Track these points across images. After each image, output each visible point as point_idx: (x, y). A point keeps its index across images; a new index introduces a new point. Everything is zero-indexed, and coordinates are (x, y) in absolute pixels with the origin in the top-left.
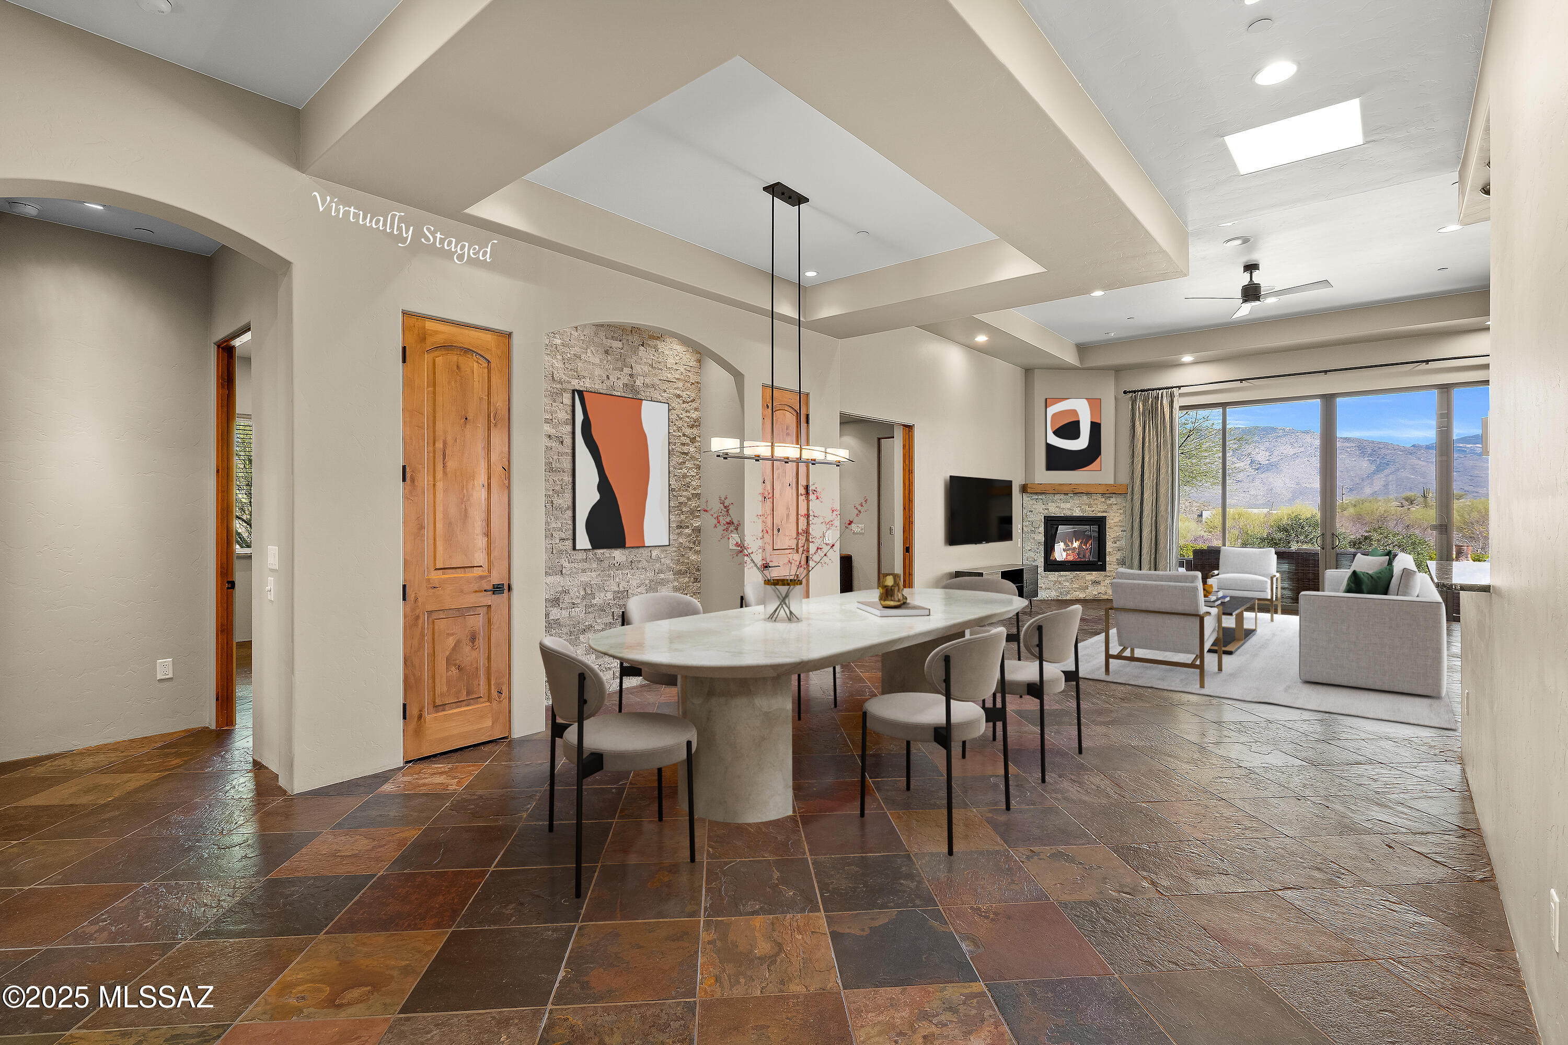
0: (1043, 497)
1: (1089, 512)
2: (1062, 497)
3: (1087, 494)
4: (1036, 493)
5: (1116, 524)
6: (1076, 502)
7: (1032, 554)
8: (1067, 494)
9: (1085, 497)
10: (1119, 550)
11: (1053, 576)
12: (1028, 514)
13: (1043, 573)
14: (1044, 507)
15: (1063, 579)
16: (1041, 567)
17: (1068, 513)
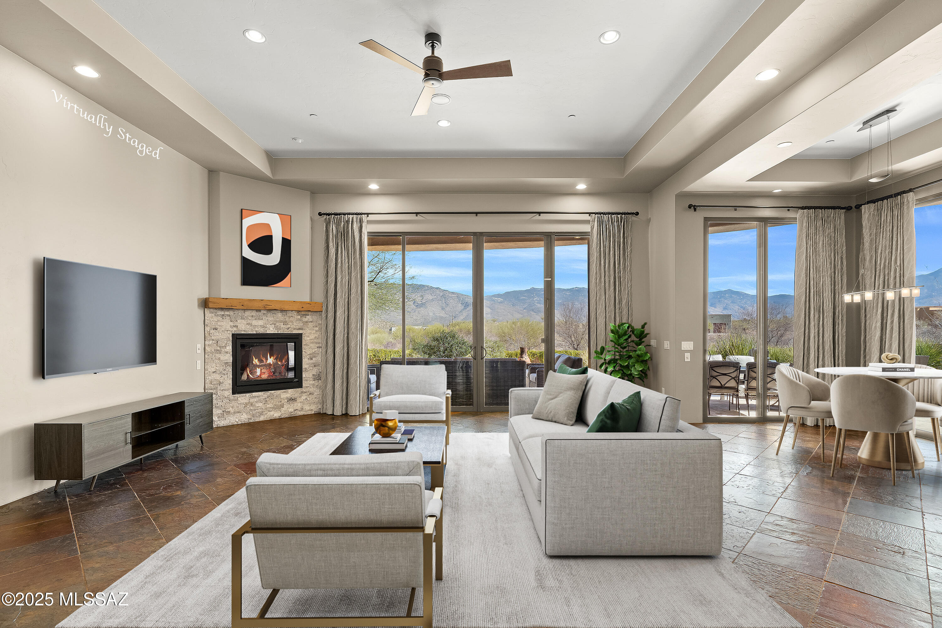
0: (231, 313)
1: (284, 329)
2: (254, 313)
3: (282, 311)
4: (222, 309)
5: (312, 341)
6: (270, 319)
7: (217, 376)
8: (260, 311)
9: (279, 315)
10: (315, 366)
11: (244, 398)
12: (212, 331)
13: (232, 397)
14: (232, 324)
15: (255, 400)
16: (228, 390)
17: (261, 331)
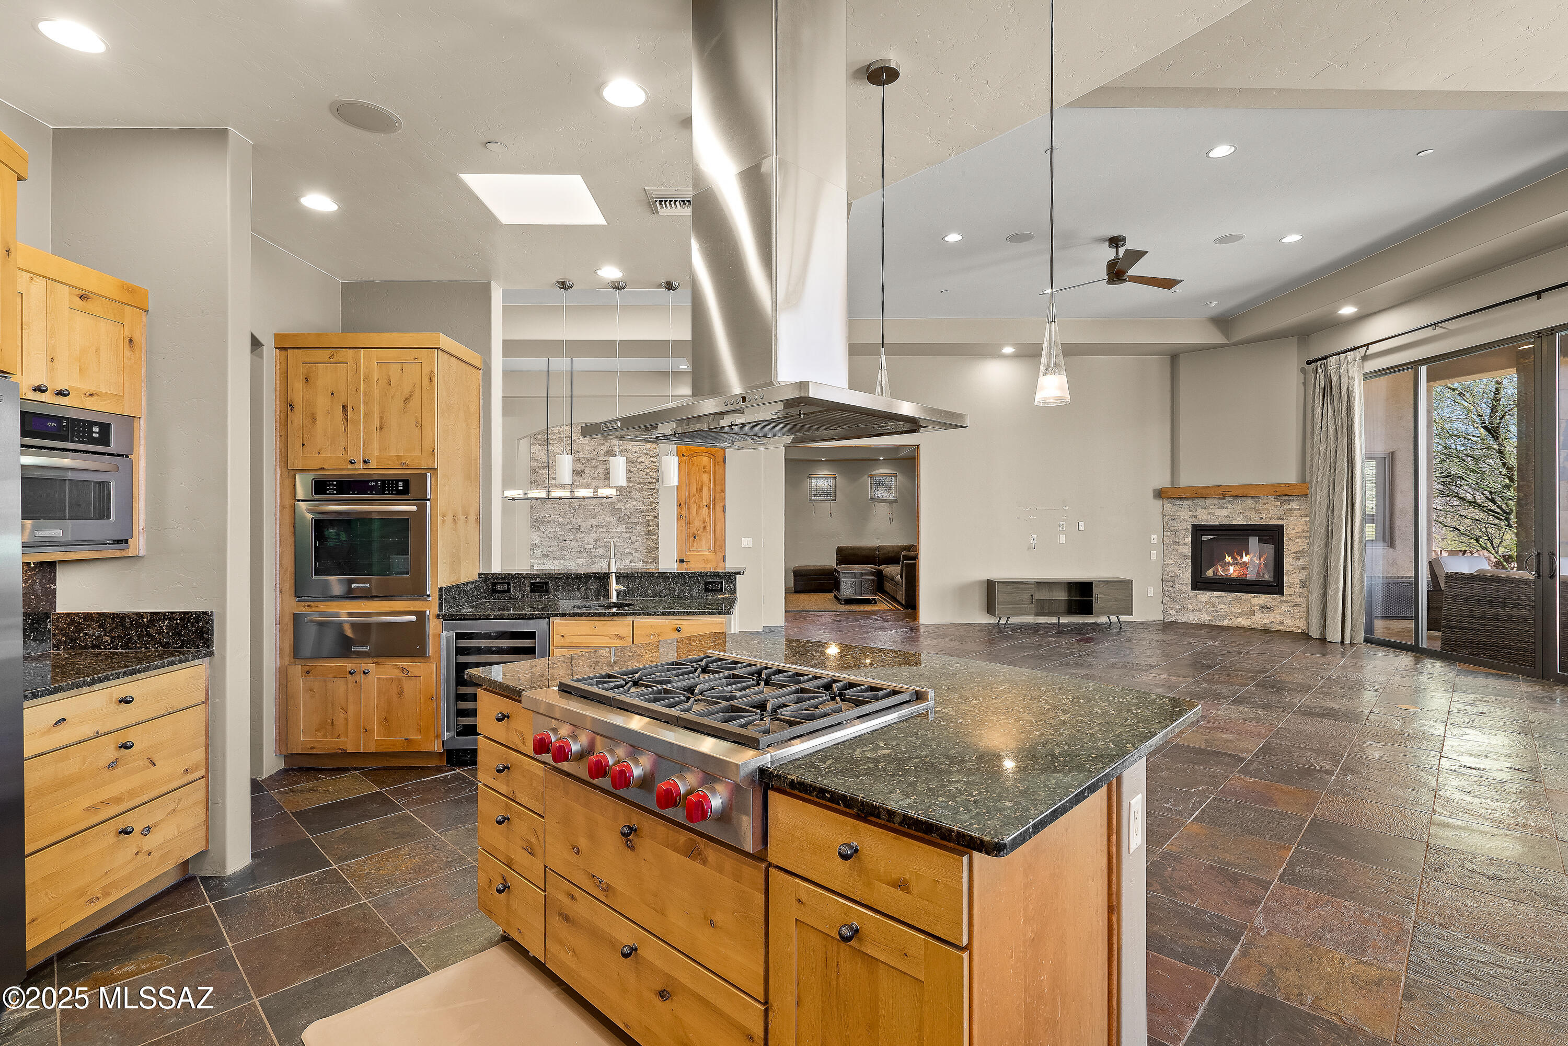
0: (1190, 502)
1: (1255, 519)
2: (1216, 501)
3: (1253, 497)
4: (1181, 499)
5: (1299, 535)
6: (1237, 507)
7: (1175, 569)
8: (1224, 498)
9: (1250, 502)
10: (1303, 569)
11: (1204, 596)
12: (1170, 522)
13: (1191, 592)
14: (1191, 514)
15: (1218, 600)
16: (1187, 584)
17: (1226, 521)
